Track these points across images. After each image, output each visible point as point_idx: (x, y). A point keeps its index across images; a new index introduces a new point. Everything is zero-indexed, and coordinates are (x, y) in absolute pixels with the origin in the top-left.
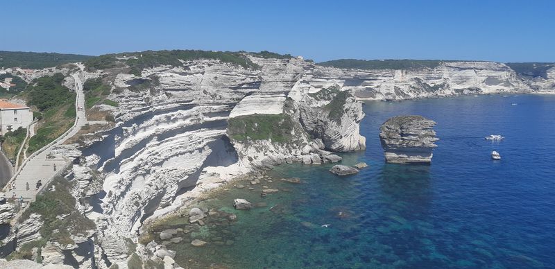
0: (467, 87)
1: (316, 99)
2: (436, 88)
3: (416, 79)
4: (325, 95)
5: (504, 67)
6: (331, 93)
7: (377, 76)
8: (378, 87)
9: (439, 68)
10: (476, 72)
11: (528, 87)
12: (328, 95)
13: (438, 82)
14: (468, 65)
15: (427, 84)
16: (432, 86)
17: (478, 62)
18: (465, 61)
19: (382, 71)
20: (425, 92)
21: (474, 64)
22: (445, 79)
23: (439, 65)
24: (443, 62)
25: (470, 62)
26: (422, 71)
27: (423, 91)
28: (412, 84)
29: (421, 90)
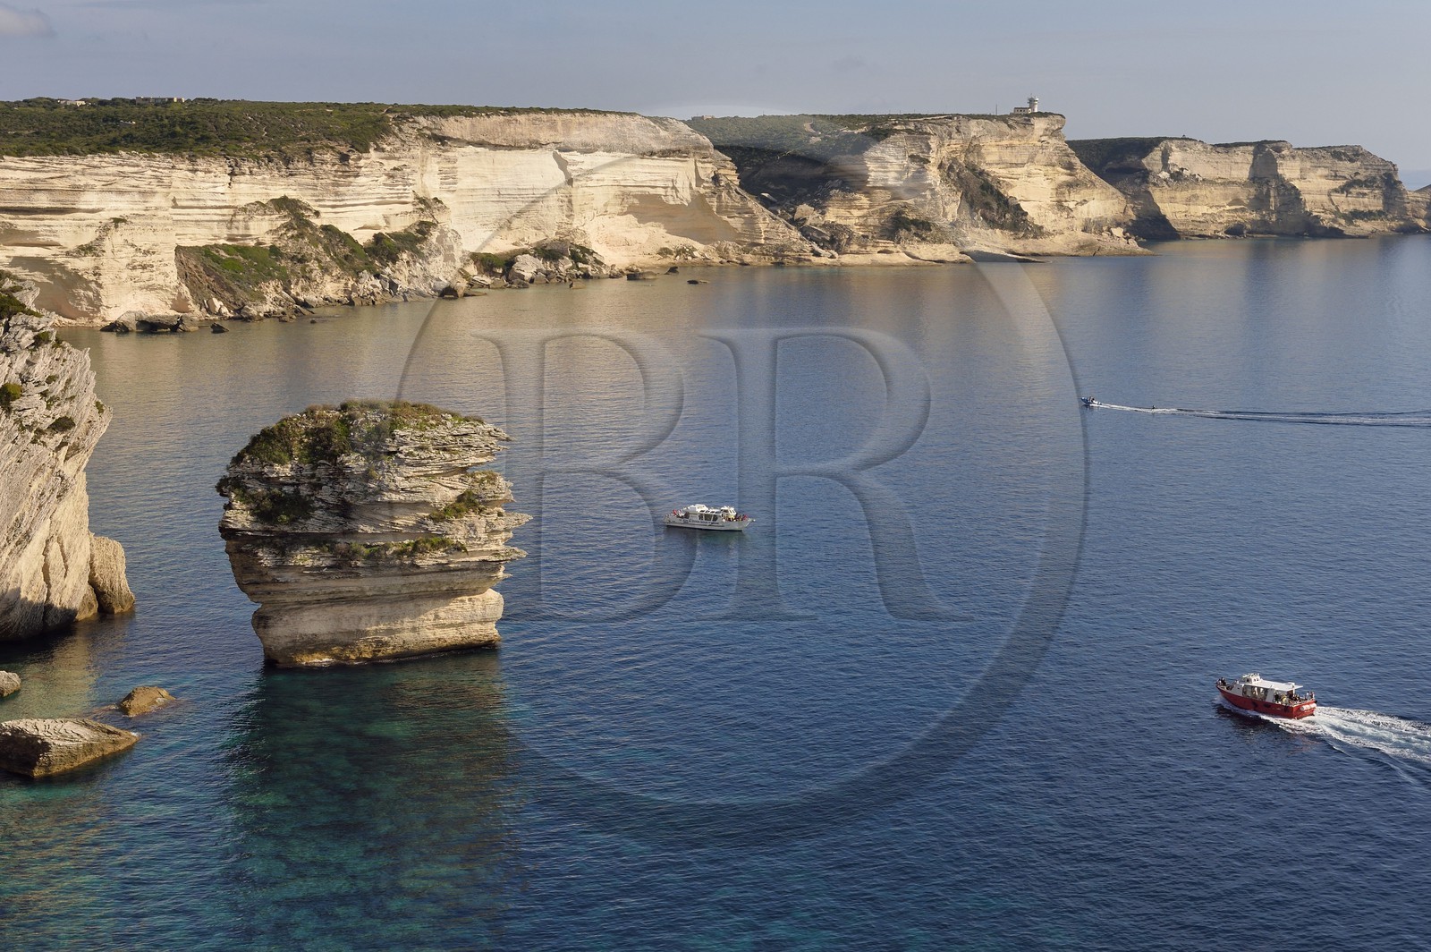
0: (533, 238)
2: (384, 250)
3: (282, 204)
5: (682, 139)
7: (77, 190)
8: (87, 249)
9: (389, 144)
10: (563, 164)
11: (795, 234)
13: (396, 220)
14: (522, 127)
15: (342, 228)
16: (364, 238)
17: (568, 116)
18: (510, 111)
19: (96, 160)
20: (336, 272)
21: (553, 127)
22: (422, 201)
23: (387, 131)
24: (406, 113)
25: (533, 116)
26: (311, 161)
27: (325, 270)
28: (262, 230)
29: (313, 265)
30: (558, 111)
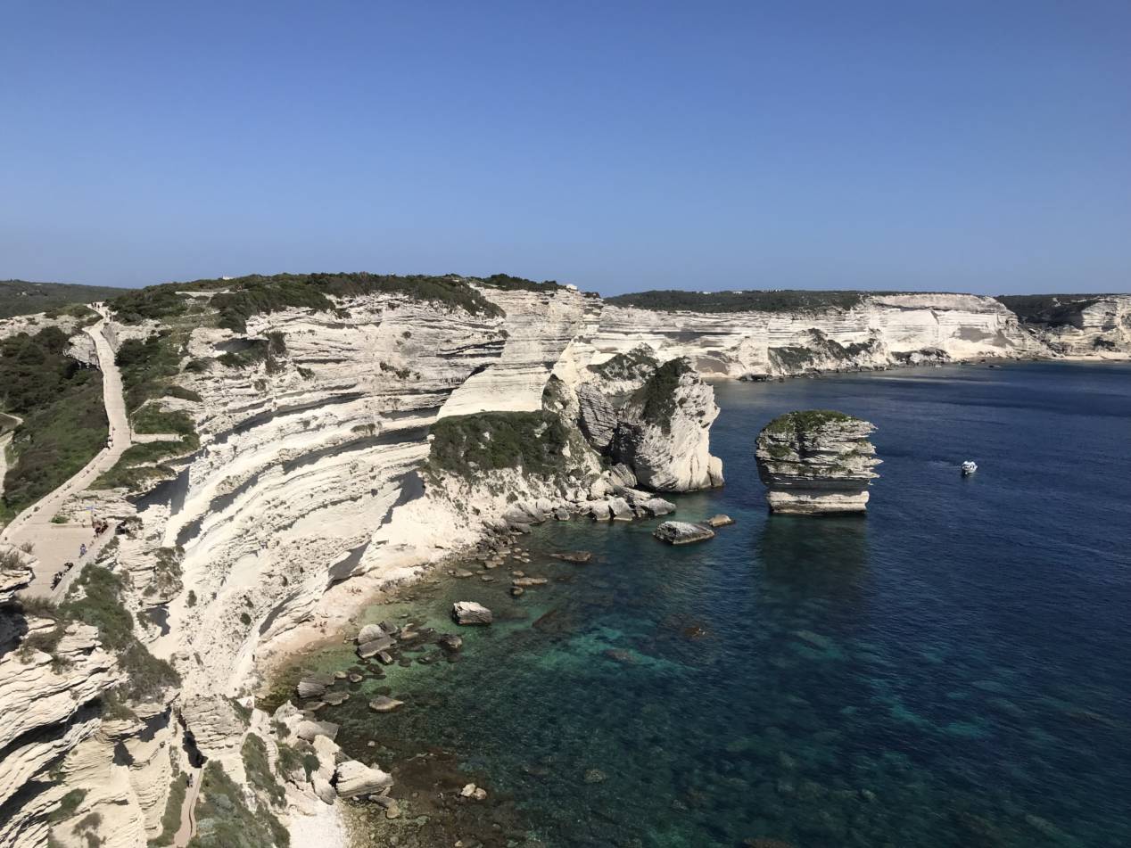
0: (920, 346)
1: (604, 376)
2: (854, 350)
3: (812, 331)
4: (622, 367)
5: (993, 305)
6: (635, 364)
7: (732, 326)
8: (734, 349)
9: (859, 307)
10: (935, 316)
11: (1045, 347)
12: (629, 368)
13: (860, 338)
14: (918, 300)
15: (836, 341)
16: (846, 345)
17: (940, 295)
18: (913, 293)
19: (740, 315)
20: (833, 358)
21: (932, 300)
22: (872, 330)
23: (859, 302)
24: (867, 295)
25: (923, 295)
26: (826, 314)
27: (828, 357)
28: (804, 342)
29: (823, 355)
30: (935, 293)
